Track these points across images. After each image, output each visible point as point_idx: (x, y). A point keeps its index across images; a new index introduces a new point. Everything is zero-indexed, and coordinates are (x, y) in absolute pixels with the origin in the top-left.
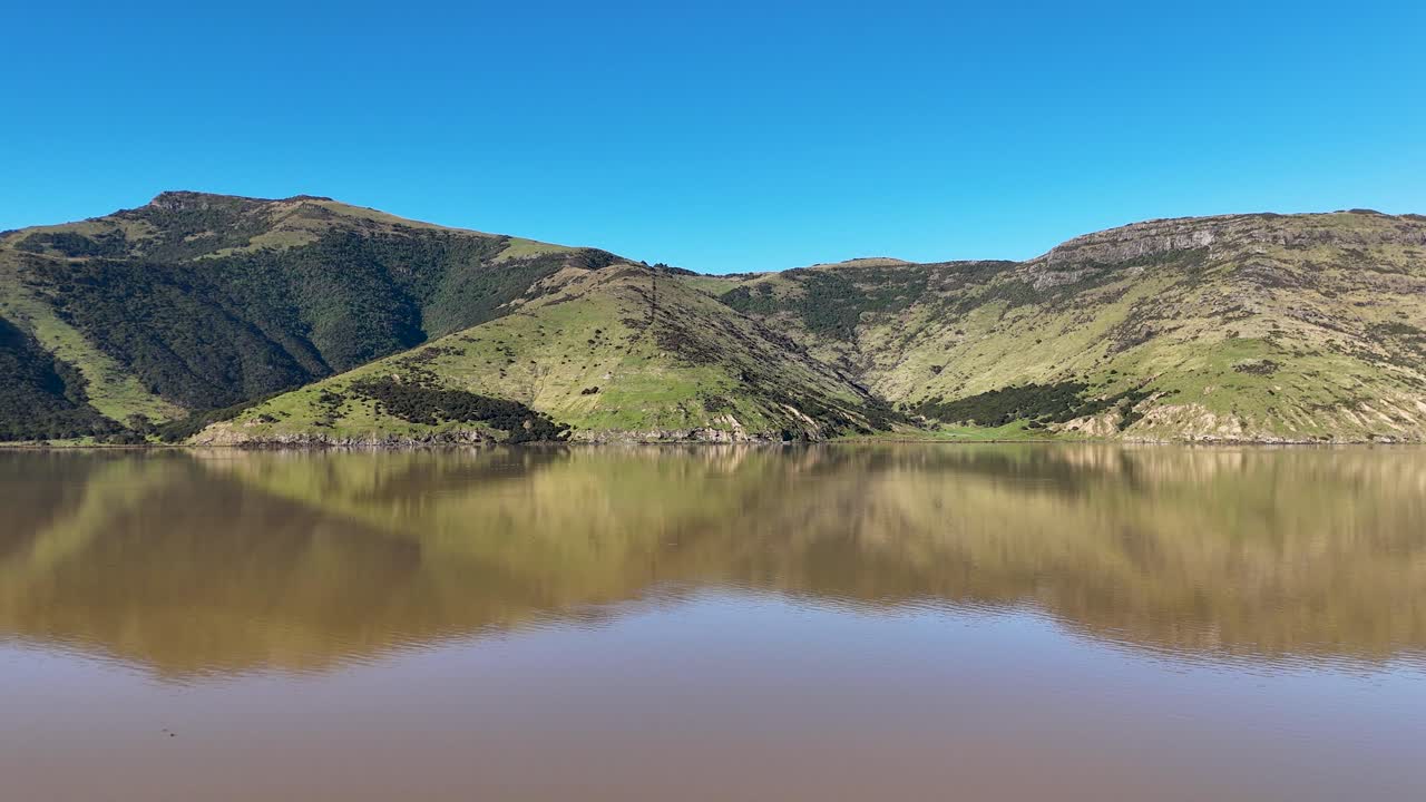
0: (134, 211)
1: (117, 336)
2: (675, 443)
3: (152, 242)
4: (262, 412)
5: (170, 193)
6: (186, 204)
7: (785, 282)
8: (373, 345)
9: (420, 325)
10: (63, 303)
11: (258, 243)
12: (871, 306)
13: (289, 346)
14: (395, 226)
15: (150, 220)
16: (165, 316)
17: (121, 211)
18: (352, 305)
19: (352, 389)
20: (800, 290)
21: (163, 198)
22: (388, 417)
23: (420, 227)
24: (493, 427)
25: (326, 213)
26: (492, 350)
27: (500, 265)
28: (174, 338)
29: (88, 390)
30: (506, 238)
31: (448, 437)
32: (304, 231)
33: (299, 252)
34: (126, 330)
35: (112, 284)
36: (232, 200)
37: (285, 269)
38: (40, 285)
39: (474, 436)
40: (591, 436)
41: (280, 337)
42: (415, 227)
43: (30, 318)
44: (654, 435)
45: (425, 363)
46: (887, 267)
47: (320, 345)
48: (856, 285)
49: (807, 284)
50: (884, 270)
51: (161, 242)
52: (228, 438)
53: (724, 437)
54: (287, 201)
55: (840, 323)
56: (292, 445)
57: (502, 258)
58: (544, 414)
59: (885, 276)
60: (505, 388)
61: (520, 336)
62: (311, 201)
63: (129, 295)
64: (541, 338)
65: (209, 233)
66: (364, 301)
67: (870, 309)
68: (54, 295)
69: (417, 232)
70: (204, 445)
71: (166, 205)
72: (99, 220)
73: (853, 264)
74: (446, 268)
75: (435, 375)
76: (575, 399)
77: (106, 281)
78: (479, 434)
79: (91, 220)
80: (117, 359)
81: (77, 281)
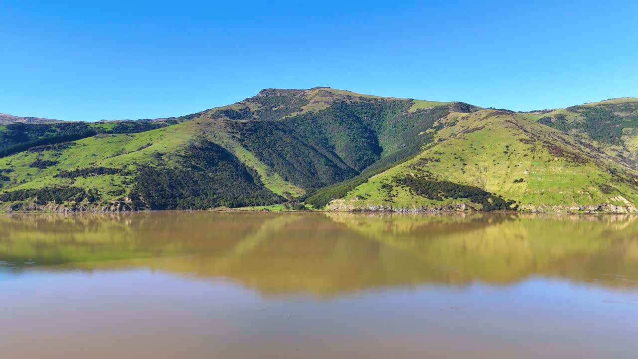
0: (252, 99)
1: (266, 155)
2: (590, 213)
3: (260, 112)
4: (357, 194)
5: (265, 90)
6: (271, 94)
7: (570, 113)
8: (363, 155)
9: (378, 144)
10: (243, 141)
11: (306, 109)
12: (628, 125)
13: (330, 156)
14: (360, 98)
15: (258, 102)
16: (281, 144)
17: (247, 99)
18: (350, 136)
19: (395, 181)
20: (582, 118)
21: (263, 91)
22: (418, 196)
23: (371, 97)
24: (473, 202)
25: (330, 94)
26: (453, 158)
27: (413, 113)
28: (287, 155)
29: (262, 180)
30: (411, 100)
31: (451, 208)
32: (323, 103)
33: (323, 113)
34: (269, 152)
35: (258, 131)
36: (289, 91)
37: (319, 121)
38: (233, 133)
39: (464, 207)
40: (532, 208)
41: (324, 152)
42: (369, 98)
43: (233, 147)
44: (575, 208)
45: (423, 167)
46: (633, 103)
47: (340, 155)
48: (616, 114)
49: (583, 114)
50: (632, 104)
51: (264, 111)
52: (345, 207)
53: (621, 209)
54: (312, 90)
55: (611, 135)
56: (377, 211)
57: (413, 109)
58: (495, 194)
59: (633, 108)
60: (467, 178)
61: (463, 150)
62: (322, 89)
63: (266, 136)
64: (475, 152)
65: (281, 106)
66: (354, 134)
67: (628, 126)
68: (239, 137)
69: (370, 100)
70: (335, 211)
71: (264, 95)
72: (240, 103)
73: (609, 102)
74: (385, 116)
75: (431, 173)
76: (509, 186)
77: (256, 131)
78: (466, 206)
79: (237, 103)
80: (268, 165)
81: (246, 130)
